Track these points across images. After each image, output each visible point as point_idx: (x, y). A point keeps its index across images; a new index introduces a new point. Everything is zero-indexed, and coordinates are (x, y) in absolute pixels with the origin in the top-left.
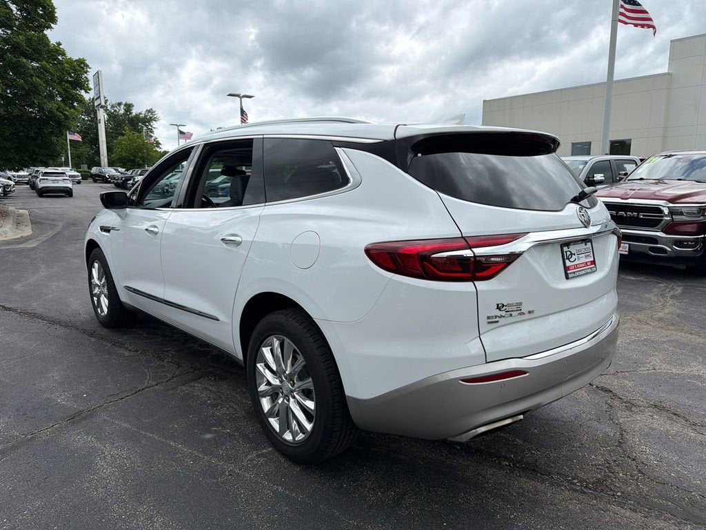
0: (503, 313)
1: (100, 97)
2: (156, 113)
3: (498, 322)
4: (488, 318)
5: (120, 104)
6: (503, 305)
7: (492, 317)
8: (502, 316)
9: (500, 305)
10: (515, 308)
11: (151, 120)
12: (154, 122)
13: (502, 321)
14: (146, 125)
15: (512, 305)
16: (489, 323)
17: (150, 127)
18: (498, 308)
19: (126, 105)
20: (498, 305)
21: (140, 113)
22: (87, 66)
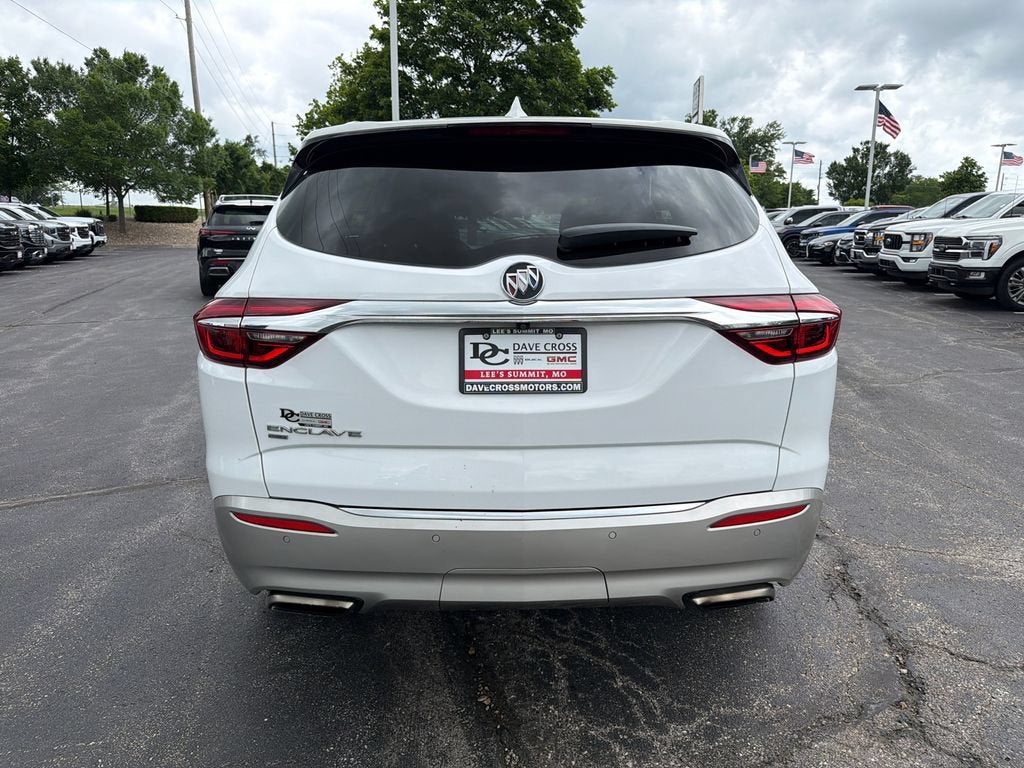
0: (296, 425)
1: (697, 113)
2: (782, 126)
3: (285, 437)
4: (269, 428)
5: (734, 120)
6: (292, 414)
7: (276, 429)
8: (291, 431)
9: (286, 412)
10: (316, 422)
11: (773, 138)
12: (777, 141)
13: (294, 439)
14: (764, 146)
15: (309, 415)
16: (270, 436)
17: (770, 149)
18: (283, 416)
19: (742, 120)
20: (283, 410)
21: (759, 130)
22: (613, 76)
